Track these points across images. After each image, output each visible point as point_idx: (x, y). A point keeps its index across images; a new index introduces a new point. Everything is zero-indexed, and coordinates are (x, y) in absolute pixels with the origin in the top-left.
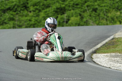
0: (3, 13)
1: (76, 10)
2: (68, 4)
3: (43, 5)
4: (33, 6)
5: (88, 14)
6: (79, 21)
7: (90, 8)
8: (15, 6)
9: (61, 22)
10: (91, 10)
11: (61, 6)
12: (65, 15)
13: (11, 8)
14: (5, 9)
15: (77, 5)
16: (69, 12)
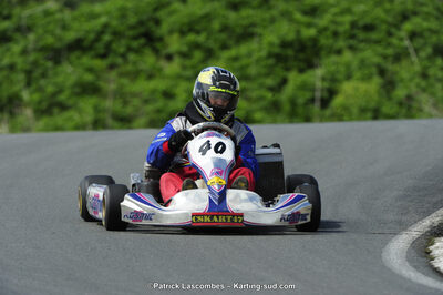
0: (50, 64)
1: (362, 50)
2: (333, 27)
3: (225, 28)
4: (183, 33)
5: (417, 68)
6: (376, 97)
7: (425, 44)
8: (101, 33)
9: (301, 101)
10: (429, 50)
11: (298, 32)
12: (319, 72)
13: (86, 44)
14: (58, 45)
15: (369, 28)
16: (334, 58)
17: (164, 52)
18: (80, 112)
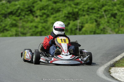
0: (3, 18)
1: (91, 15)
2: (82, 9)
4: (40, 10)
5: (106, 20)
6: (94, 28)
7: (109, 14)
8: (18, 10)
9: (73, 29)
10: (110, 15)
11: (73, 10)
12: (79, 21)
13: (14, 13)
14: (6, 13)
15: (93, 9)
16: (83, 17)
17: (35, 15)
18: (12, 31)
